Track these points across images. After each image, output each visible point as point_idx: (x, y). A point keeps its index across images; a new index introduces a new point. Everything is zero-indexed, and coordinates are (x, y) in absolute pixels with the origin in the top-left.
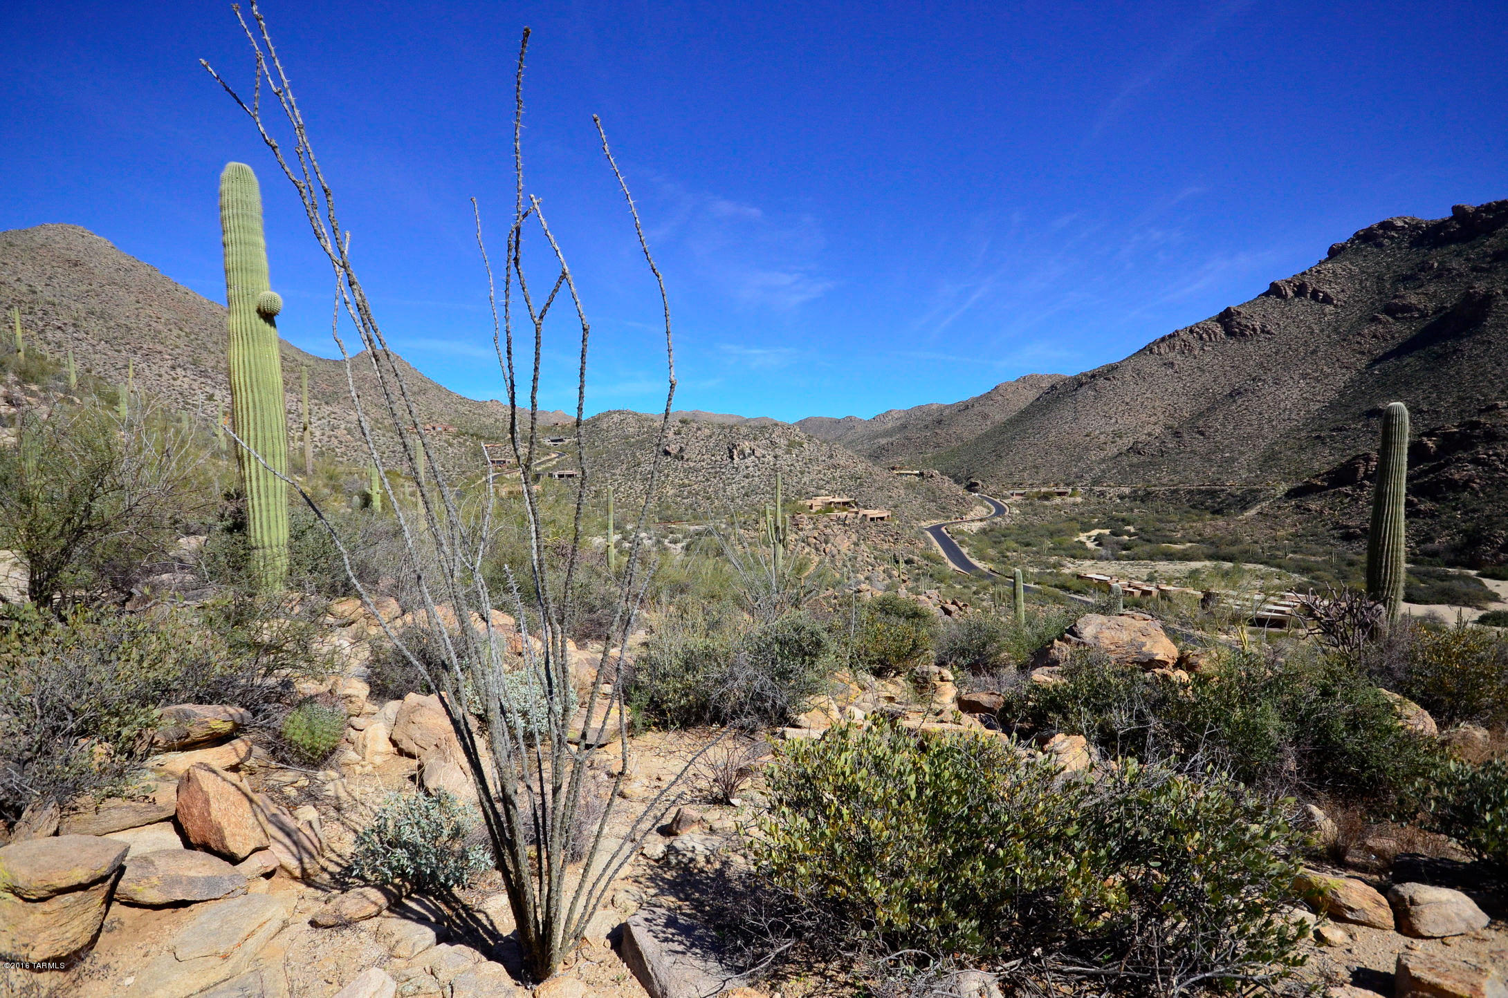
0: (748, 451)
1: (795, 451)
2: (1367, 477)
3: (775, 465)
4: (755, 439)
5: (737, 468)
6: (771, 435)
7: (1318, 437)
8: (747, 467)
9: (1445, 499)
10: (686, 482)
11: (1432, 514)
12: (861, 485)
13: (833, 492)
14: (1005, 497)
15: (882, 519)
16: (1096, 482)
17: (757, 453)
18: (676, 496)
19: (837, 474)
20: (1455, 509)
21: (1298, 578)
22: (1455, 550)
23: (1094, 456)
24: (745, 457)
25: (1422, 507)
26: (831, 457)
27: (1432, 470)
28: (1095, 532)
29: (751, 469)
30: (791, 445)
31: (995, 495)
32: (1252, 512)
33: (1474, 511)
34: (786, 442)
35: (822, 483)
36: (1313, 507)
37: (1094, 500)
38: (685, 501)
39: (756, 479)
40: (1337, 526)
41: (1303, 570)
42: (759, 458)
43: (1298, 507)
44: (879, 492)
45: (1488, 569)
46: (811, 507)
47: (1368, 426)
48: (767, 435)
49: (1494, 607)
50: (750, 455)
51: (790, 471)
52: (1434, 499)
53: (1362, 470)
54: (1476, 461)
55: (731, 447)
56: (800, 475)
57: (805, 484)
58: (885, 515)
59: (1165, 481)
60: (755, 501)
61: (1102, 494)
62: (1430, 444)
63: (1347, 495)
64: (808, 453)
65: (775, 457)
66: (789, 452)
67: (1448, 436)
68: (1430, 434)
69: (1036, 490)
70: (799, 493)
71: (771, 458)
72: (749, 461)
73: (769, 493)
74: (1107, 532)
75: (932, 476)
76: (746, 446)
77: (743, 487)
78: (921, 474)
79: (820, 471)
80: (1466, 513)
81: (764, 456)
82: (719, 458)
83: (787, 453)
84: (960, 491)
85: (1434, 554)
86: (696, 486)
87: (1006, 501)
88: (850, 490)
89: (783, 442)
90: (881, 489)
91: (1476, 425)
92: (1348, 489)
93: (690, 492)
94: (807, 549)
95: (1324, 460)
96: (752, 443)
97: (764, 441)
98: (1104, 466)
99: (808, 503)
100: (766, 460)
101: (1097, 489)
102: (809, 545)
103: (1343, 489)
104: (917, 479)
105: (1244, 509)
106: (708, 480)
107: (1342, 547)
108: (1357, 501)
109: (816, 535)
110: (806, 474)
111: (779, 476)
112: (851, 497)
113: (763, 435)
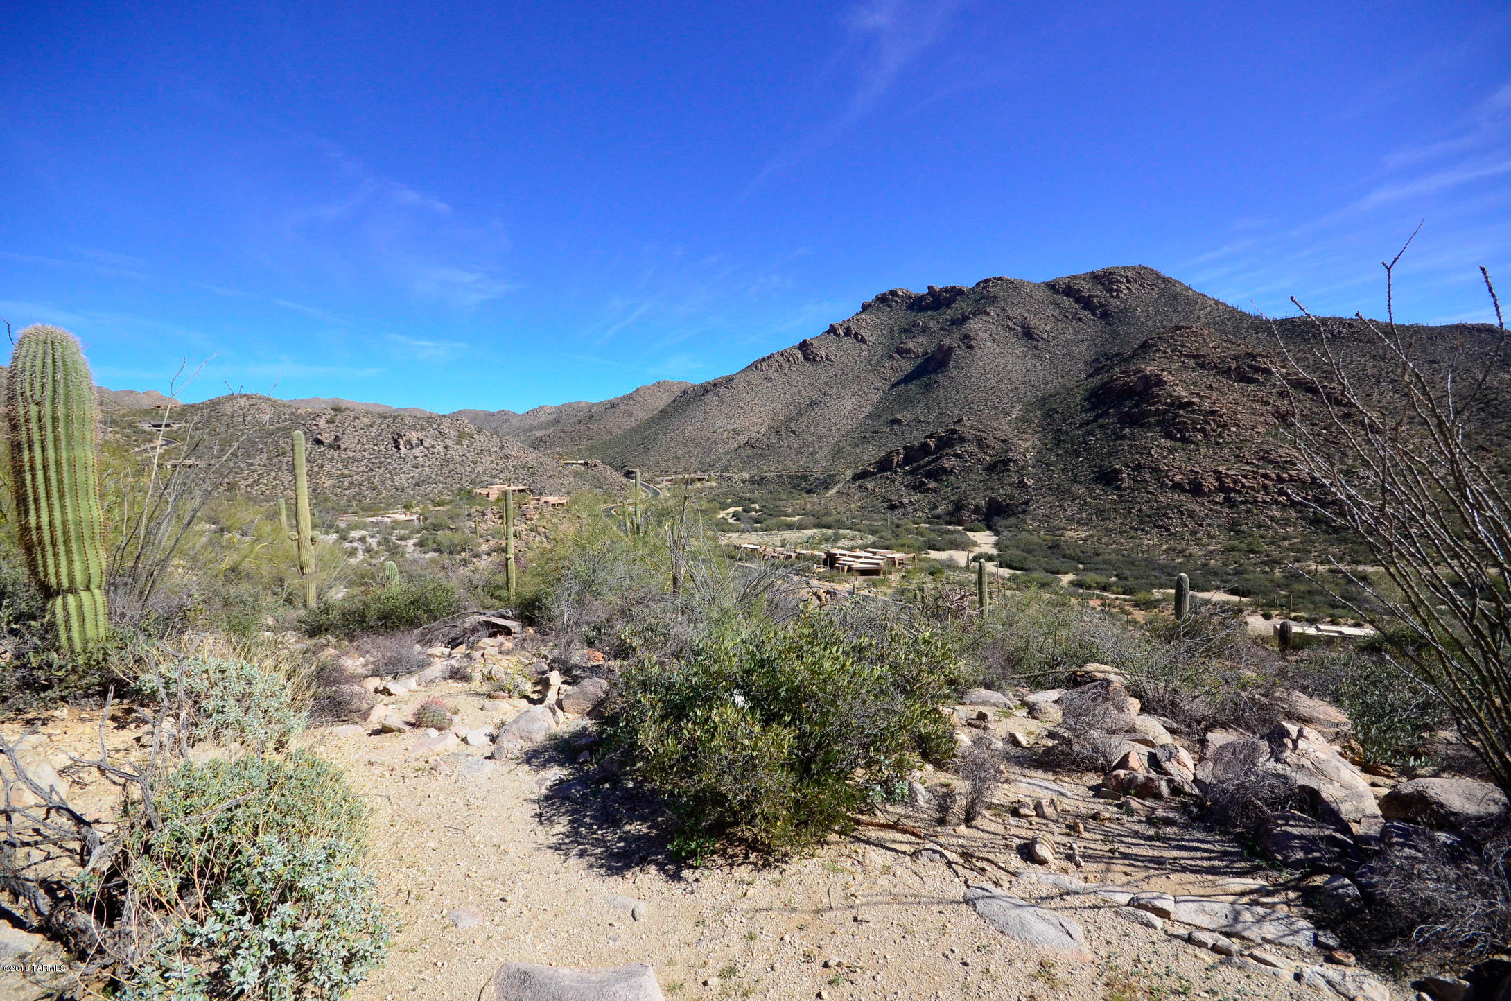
0: (415, 441)
1: (466, 442)
2: (898, 465)
3: (446, 455)
4: (422, 429)
5: (404, 459)
6: (439, 425)
7: (865, 437)
8: (416, 457)
9: (941, 480)
10: (346, 472)
11: (935, 491)
12: (533, 474)
13: (507, 481)
14: (657, 483)
15: (562, 504)
16: (724, 470)
17: (426, 443)
18: (335, 487)
19: (510, 464)
20: (947, 487)
21: (871, 539)
22: (951, 514)
23: (721, 448)
24: (412, 447)
25: (930, 486)
26: (502, 448)
27: (934, 461)
28: (731, 510)
29: (420, 459)
30: (461, 436)
31: (649, 481)
32: (833, 491)
33: (957, 488)
34: (456, 433)
35: (495, 472)
36: (869, 487)
37: (725, 484)
38: (347, 492)
39: (427, 469)
40: (885, 500)
41: (874, 532)
42: (428, 449)
43: (861, 487)
44: (551, 480)
45: (967, 525)
46: (488, 495)
47: (892, 430)
48: (435, 426)
49: (977, 550)
50: (417, 445)
51: (463, 461)
52: (936, 481)
53: (895, 460)
54: (956, 455)
55: (396, 437)
56: (472, 465)
57: (478, 473)
58: (565, 501)
59: (772, 468)
60: (428, 491)
61: (730, 479)
62: (931, 444)
63: (888, 478)
64: (479, 444)
65: (446, 447)
66: (459, 443)
67: (940, 439)
68: (931, 437)
69: (679, 476)
70: (473, 482)
71: (441, 449)
72: (418, 451)
73: (442, 483)
74: (740, 509)
75: (595, 465)
76: (414, 436)
77: (413, 477)
78: (586, 464)
79: (493, 462)
80: (953, 489)
81: (433, 447)
82: (382, 448)
83: (457, 444)
84: (622, 479)
85: (938, 517)
86: (358, 477)
87: (659, 486)
88: (524, 479)
89: (453, 433)
90: (553, 477)
91: (953, 432)
92: (888, 474)
93: (351, 483)
95: (871, 454)
96: (420, 434)
97: (432, 432)
98: (728, 457)
99: (484, 491)
100: (436, 450)
101: (726, 475)
103: (885, 474)
104: (583, 468)
105: (827, 489)
106: (371, 470)
107: (889, 514)
108: (894, 482)
110: (479, 464)
111: (451, 466)
112: (525, 485)
113: (431, 426)
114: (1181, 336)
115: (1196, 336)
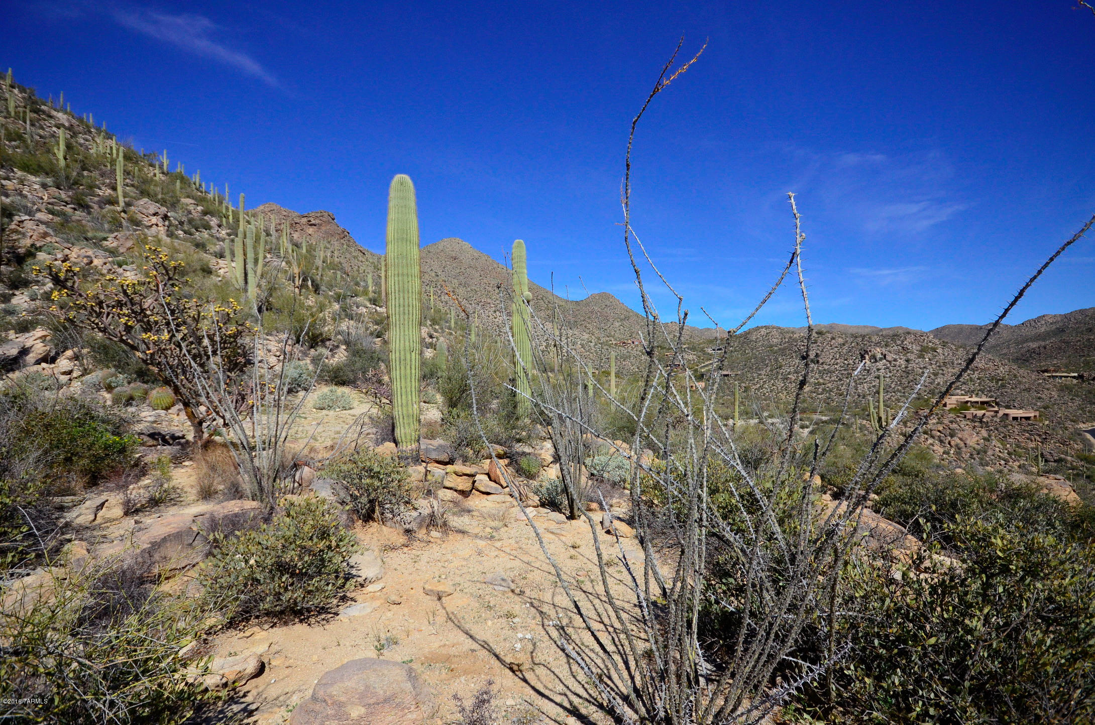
0: (879, 356)
1: (928, 356)
3: (906, 367)
4: (886, 346)
5: (868, 371)
6: (903, 342)
8: (878, 370)
10: (821, 381)
12: (1003, 386)
13: (971, 392)
15: (1028, 418)
17: (889, 358)
18: (812, 392)
19: (976, 376)
24: (876, 361)
29: (882, 371)
30: (923, 351)
34: (919, 348)
38: (820, 396)
39: (888, 380)
42: (890, 362)
44: (1025, 394)
46: (945, 405)
48: (899, 342)
50: (881, 359)
51: (923, 373)
55: (863, 353)
56: (933, 377)
57: (938, 384)
58: (1032, 415)
64: (942, 357)
65: (907, 361)
66: (921, 356)
70: (932, 392)
71: (903, 362)
72: (880, 364)
73: (900, 392)
76: (878, 352)
77: (874, 386)
78: (1081, 377)
81: (895, 360)
82: (851, 362)
83: (919, 357)
86: (829, 385)
88: (990, 391)
89: (915, 348)
90: (1028, 390)
93: (824, 390)
94: (930, 441)
96: (884, 350)
97: (896, 348)
100: (898, 363)
102: (933, 437)
104: (1075, 381)
106: (840, 380)
109: (941, 429)
110: (940, 376)
111: (911, 377)
112: (990, 397)
113: (895, 342)
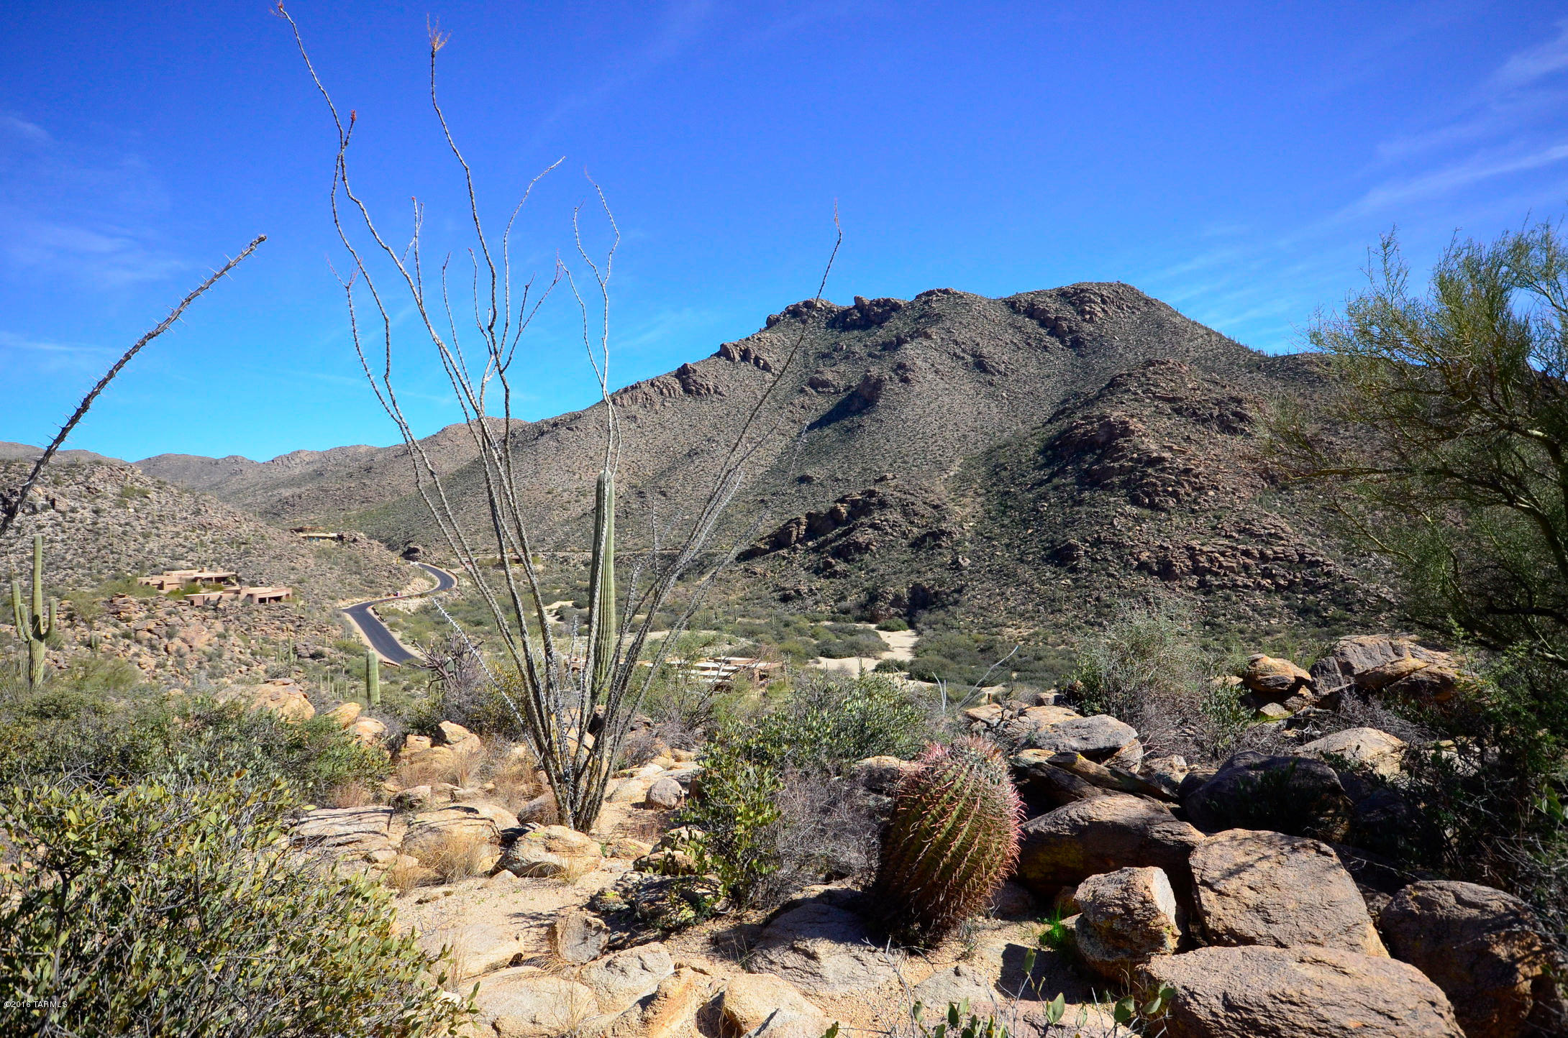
0: (41, 501)
1: (133, 504)
2: (799, 540)
3: (95, 523)
4: (56, 483)
5: (18, 529)
6: (88, 477)
7: (762, 501)
8: (40, 527)
9: (853, 560)
11: (845, 575)
12: (247, 553)
13: (200, 564)
14: (452, 566)
15: (278, 599)
16: (559, 546)
17: (61, 505)
19: (209, 537)
20: (861, 570)
21: (745, 642)
22: (863, 607)
23: (557, 516)
24: (35, 512)
25: (838, 568)
26: (197, 512)
27: (845, 534)
28: (556, 605)
29: (48, 530)
30: (126, 495)
31: (440, 563)
32: (706, 578)
33: (873, 571)
34: (117, 490)
35: (180, 550)
36: (758, 570)
37: (556, 567)
39: (59, 546)
40: (778, 588)
41: (750, 633)
42: (63, 513)
43: (747, 570)
44: (276, 563)
45: (883, 623)
46: (161, 586)
47: (799, 491)
48: (80, 478)
49: (886, 656)
50: (45, 508)
51: (125, 533)
52: (847, 561)
53: (795, 533)
54: (873, 526)
55: (6, 495)
56: (141, 540)
57: (151, 552)
58: (283, 593)
59: (629, 545)
60: (55, 579)
61: (566, 560)
62: (843, 510)
63: (784, 558)
64: (156, 506)
65: (96, 512)
66: (121, 504)
67: (854, 503)
68: (842, 501)
69: (491, 556)
70: (140, 566)
71: (88, 515)
72: (43, 518)
73: (83, 567)
74: (570, 604)
75: (355, 540)
76: (39, 493)
78: (341, 538)
79: (178, 534)
80: (867, 573)
81: (73, 510)
83: (118, 506)
84: (395, 559)
85: (846, 612)
87: (454, 571)
88: (229, 561)
89: (111, 490)
90: (279, 558)
91: (872, 494)
92: (784, 552)
94: (135, 649)
95: (768, 524)
96: (50, 491)
97: (74, 488)
98: (567, 528)
99: (156, 580)
100: (78, 516)
101: (560, 554)
102: (138, 642)
103: (781, 552)
104: (334, 544)
105: (702, 573)
107: (781, 608)
108: (791, 563)
109: (152, 626)
110: (153, 537)
111: (102, 541)
112: (230, 570)
113: (73, 478)
114: (1155, 373)
115: (1173, 374)
